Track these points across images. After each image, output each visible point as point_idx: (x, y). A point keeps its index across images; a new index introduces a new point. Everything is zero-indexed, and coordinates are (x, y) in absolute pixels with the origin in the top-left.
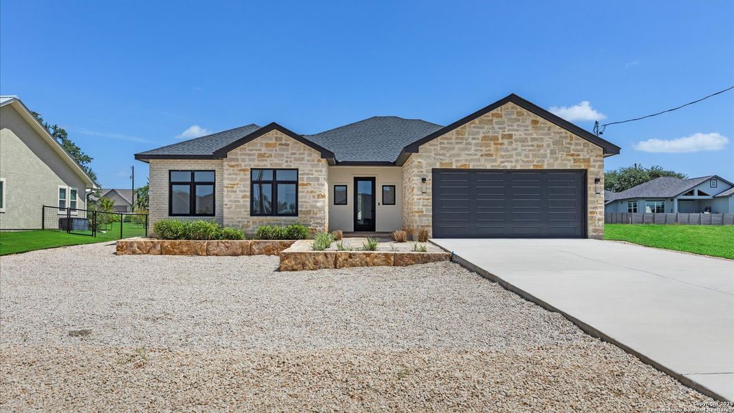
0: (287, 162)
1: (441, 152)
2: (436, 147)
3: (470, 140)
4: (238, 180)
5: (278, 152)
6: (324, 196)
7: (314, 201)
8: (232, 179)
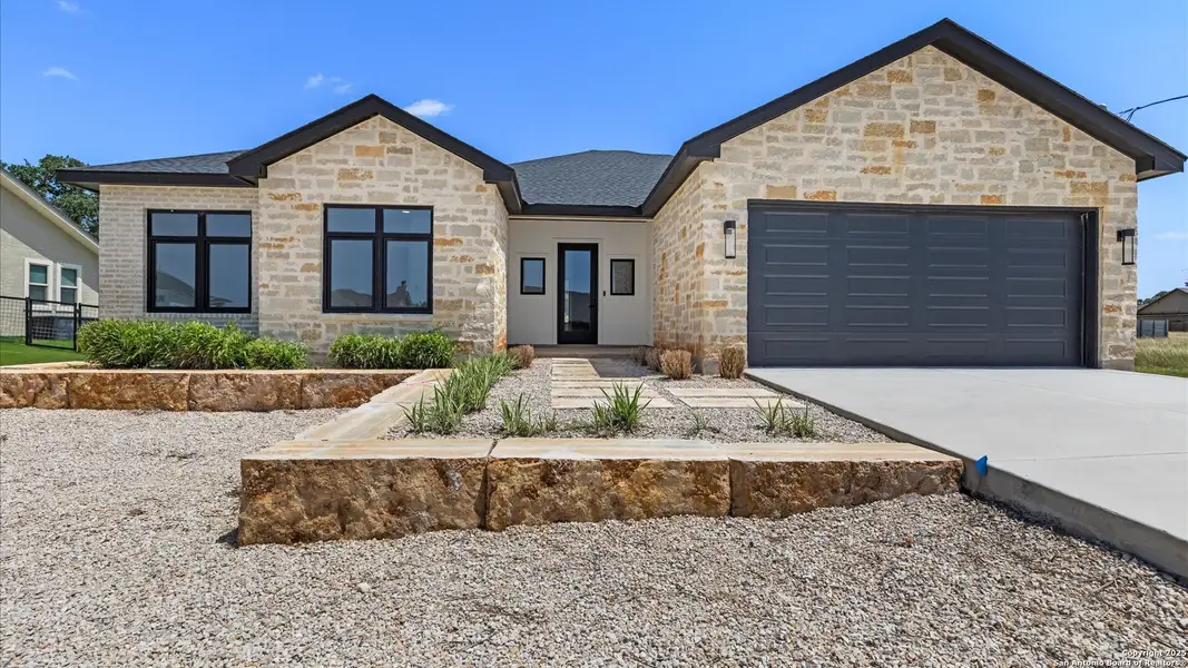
0: (406, 189)
1: (770, 161)
2: (756, 148)
3: (837, 134)
4: (294, 228)
5: (388, 168)
6: (491, 269)
7: (468, 280)
8: (277, 228)
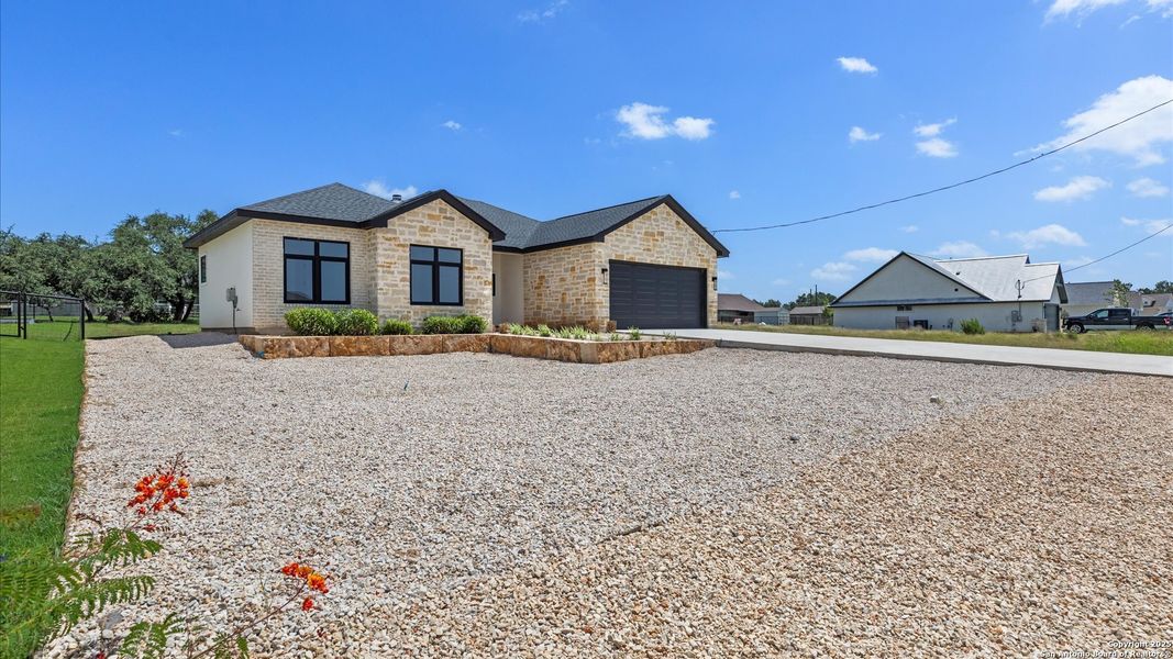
0: (452, 239)
1: (617, 243)
3: (637, 235)
4: (396, 257)
5: (443, 227)
6: (490, 283)
7: (479, 289)
8: (388, 257)
